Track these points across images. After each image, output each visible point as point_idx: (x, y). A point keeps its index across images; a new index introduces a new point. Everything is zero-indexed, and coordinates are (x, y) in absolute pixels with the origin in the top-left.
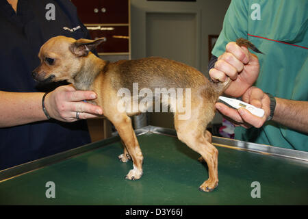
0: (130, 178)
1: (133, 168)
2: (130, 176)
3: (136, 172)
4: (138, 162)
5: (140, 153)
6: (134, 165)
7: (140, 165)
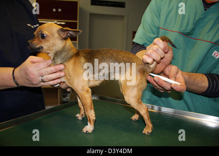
0: (85, 132)
1: (87, 125)
2: (85, 130)
3: (89, 128)
4: (92, 121)
5: (94, 115)
6: (88, 123)
7: (92, 123)
